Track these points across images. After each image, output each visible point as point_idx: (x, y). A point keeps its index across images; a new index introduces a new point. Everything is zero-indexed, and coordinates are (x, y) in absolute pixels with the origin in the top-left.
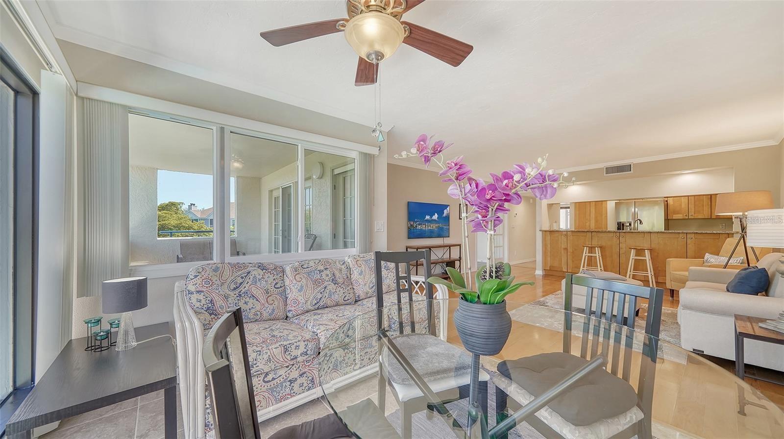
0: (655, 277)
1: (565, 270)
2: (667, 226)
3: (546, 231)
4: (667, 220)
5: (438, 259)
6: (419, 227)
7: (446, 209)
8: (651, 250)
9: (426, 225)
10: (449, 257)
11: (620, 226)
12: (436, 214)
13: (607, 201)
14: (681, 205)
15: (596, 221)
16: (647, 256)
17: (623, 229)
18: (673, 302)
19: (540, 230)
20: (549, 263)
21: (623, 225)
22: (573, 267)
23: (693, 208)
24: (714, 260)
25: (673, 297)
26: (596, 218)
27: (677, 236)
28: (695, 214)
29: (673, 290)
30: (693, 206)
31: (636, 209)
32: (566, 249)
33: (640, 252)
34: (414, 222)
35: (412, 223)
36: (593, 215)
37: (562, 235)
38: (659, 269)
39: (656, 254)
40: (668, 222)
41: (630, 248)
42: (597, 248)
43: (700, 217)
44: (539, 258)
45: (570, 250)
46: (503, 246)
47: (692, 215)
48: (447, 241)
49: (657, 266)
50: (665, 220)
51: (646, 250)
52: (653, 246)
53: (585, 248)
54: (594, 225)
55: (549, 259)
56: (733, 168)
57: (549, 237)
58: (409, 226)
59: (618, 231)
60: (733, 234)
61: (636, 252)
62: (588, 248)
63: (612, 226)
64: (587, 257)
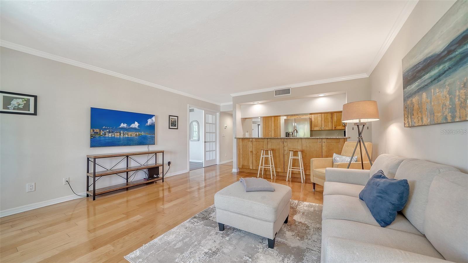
0: (304, 171)
1: (251, 168)
2: (311, 135)
3: (239, 139)
4: (311, 131)
5: (140, 166)
6: (109, 135)
8: (302, 151)
9: (120, 133)
10: (155, 163)
11: (288, 134)
13: (280, 116)
14: (318, 122)
15: (275, 132)
16: (300, 156)
17: (289, 137)
18: (315, 193)
19: (235, 138)
20: (241, 163)
21: (289, 134)
22: (256, 166)
23: (324, 124)
24: (339, 159)
25: (315, 189)
26: (274, 130)
27: (316, 140)
28: (325, 127)
29: (315, 183)
30: (324, 122)
31: (296, 124)
32: (252, 152)
33: (295, 153)
35: (98, 130)
36: (273, 128)
37: (249, 141)
38: (307, 165)
39: (305, 154)
40: (312, 132)
41: (289, 150)
42: (269, 151)
43: (327, 129)
44: (235, 160)
45: (254, 152)
46: (216, 150)
47: (323, 128)
49: (306, 163)
50: (310, 131)
51: (299, 152)
52: (304, 148)
53: (262, 151)
54: (273, 134)
55: (241, 160)
56: (345, 94)
57: (241, 143)
58: (93, 133)
59: (286, 138)
60: (347, 139)
61: (293, 153)
62: (264, 151)
63: (283, 135)
64: (264, 158)
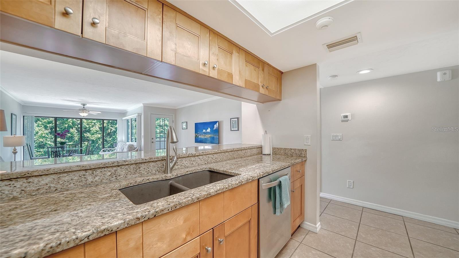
6: (200, 137)
7: (216, 124)
9: (203, 135)
12: (209, 128)
34: (197, 133)
35: (196, 134)
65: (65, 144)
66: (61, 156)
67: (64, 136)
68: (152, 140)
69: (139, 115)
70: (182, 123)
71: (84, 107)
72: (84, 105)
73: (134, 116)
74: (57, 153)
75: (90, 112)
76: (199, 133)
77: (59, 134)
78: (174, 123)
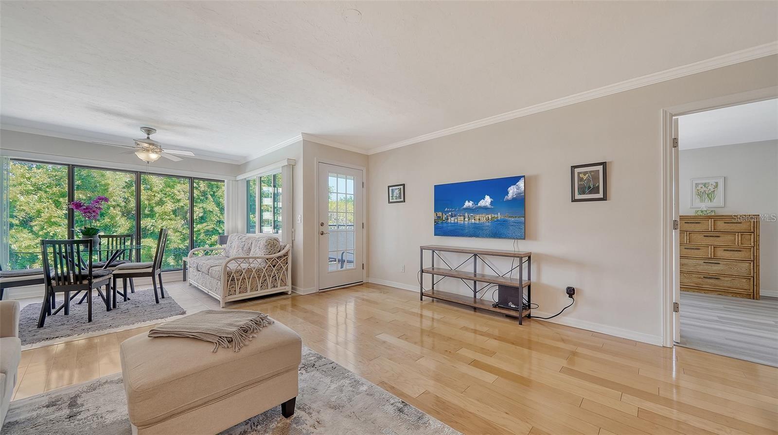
5: (497, 278)
6: (452, 220)
9: (464, 216)
34: (443, 212)
35: (440, 214)
48: (523, 247)
58: (436, 218)
65: (95, 234)
66: (84, 265)
67: (94, 211)
68: (322, 229)
69: (291, 166)
70: (389, 187)
71: (148, 138)
72: (149, 131)
73: (267, 172)
74: (73, 258)
75: (165, 151)
76: (448, 212)
77: (78, 206)
78: (365, 189)
